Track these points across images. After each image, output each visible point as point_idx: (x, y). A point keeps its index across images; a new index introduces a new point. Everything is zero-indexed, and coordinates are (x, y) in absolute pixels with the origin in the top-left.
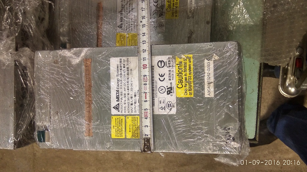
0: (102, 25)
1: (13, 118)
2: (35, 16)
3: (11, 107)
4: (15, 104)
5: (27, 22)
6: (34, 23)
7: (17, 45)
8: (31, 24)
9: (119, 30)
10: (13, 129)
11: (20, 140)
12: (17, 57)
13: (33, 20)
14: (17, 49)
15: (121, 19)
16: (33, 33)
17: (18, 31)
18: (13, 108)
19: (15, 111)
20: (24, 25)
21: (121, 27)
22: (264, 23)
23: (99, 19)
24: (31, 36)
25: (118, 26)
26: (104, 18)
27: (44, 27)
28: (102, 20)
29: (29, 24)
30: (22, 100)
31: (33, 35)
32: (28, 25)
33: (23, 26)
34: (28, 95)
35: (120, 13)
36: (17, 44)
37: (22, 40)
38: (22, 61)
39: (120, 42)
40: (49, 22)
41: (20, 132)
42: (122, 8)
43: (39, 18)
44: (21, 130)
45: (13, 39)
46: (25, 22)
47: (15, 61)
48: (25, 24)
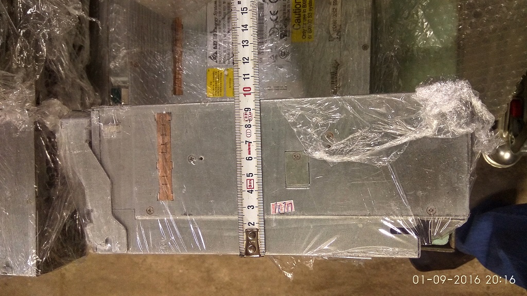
0: (181, 55)
1: (35, 222)
2: (67, 44)
3: (31, 203)
4: (37, 197)
5: (55, 55)
6: (65, 55)
7: (39, 96)
8: (62, 58)
9: (211, 63)
10: (34, 240)
11: (46, 259)
12: (38, 117)
13: (64, 51)
14: (38, 103)
15: (215, 44)
16: (65, 74)
17: (40, 71)
18: (33, 204)
19: (37, 209)
20: (50, 60)
21: (215, 58)
22: (459, 44)
23: (176, 45)
24: (61, 78)
25: (210, 57)
26: (185, 44)
27: (82, 62)
28: (182, 47)
29: (58, 57)
30: (48, 190)
31: (64, 77)
32: (56, 59)
33: (48, 62)
34: (58, 182)
35: (213, 34)
36: (37, 93)
37: (47, 85)
38: (48, 123)
39: (213, 84)
40: (91, 52)
41: (46, 246)
42: (216, 24)
43: (74, 46)
44: (48, 243)
45: (32, 85)
46: (51, 55)
47: (35, 123)
48: (50, 58)
